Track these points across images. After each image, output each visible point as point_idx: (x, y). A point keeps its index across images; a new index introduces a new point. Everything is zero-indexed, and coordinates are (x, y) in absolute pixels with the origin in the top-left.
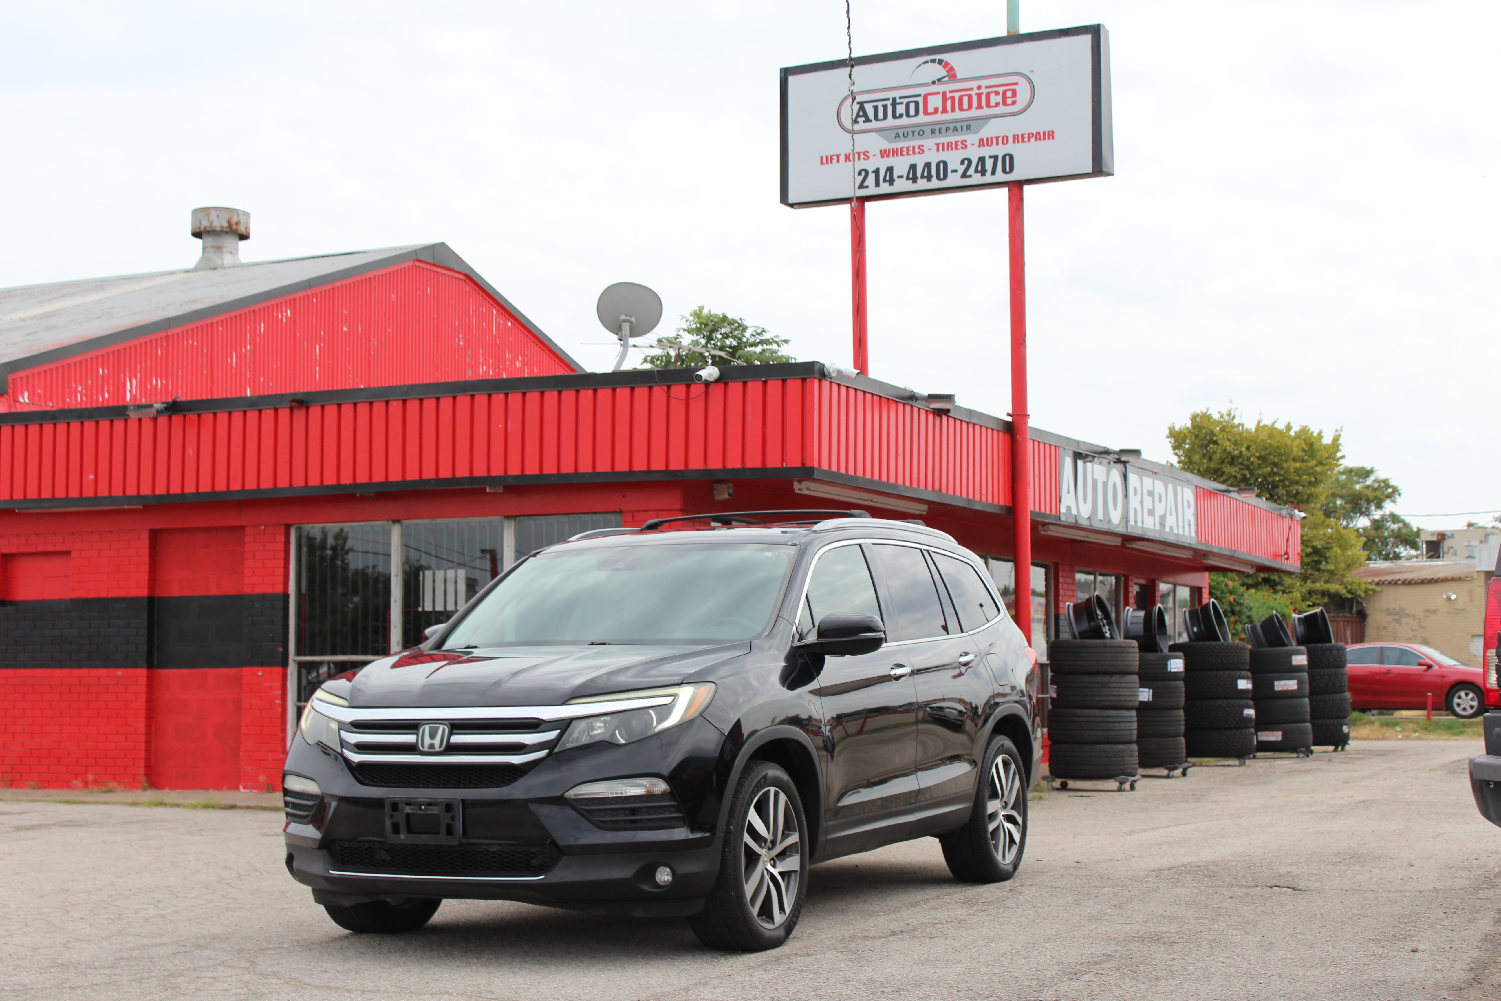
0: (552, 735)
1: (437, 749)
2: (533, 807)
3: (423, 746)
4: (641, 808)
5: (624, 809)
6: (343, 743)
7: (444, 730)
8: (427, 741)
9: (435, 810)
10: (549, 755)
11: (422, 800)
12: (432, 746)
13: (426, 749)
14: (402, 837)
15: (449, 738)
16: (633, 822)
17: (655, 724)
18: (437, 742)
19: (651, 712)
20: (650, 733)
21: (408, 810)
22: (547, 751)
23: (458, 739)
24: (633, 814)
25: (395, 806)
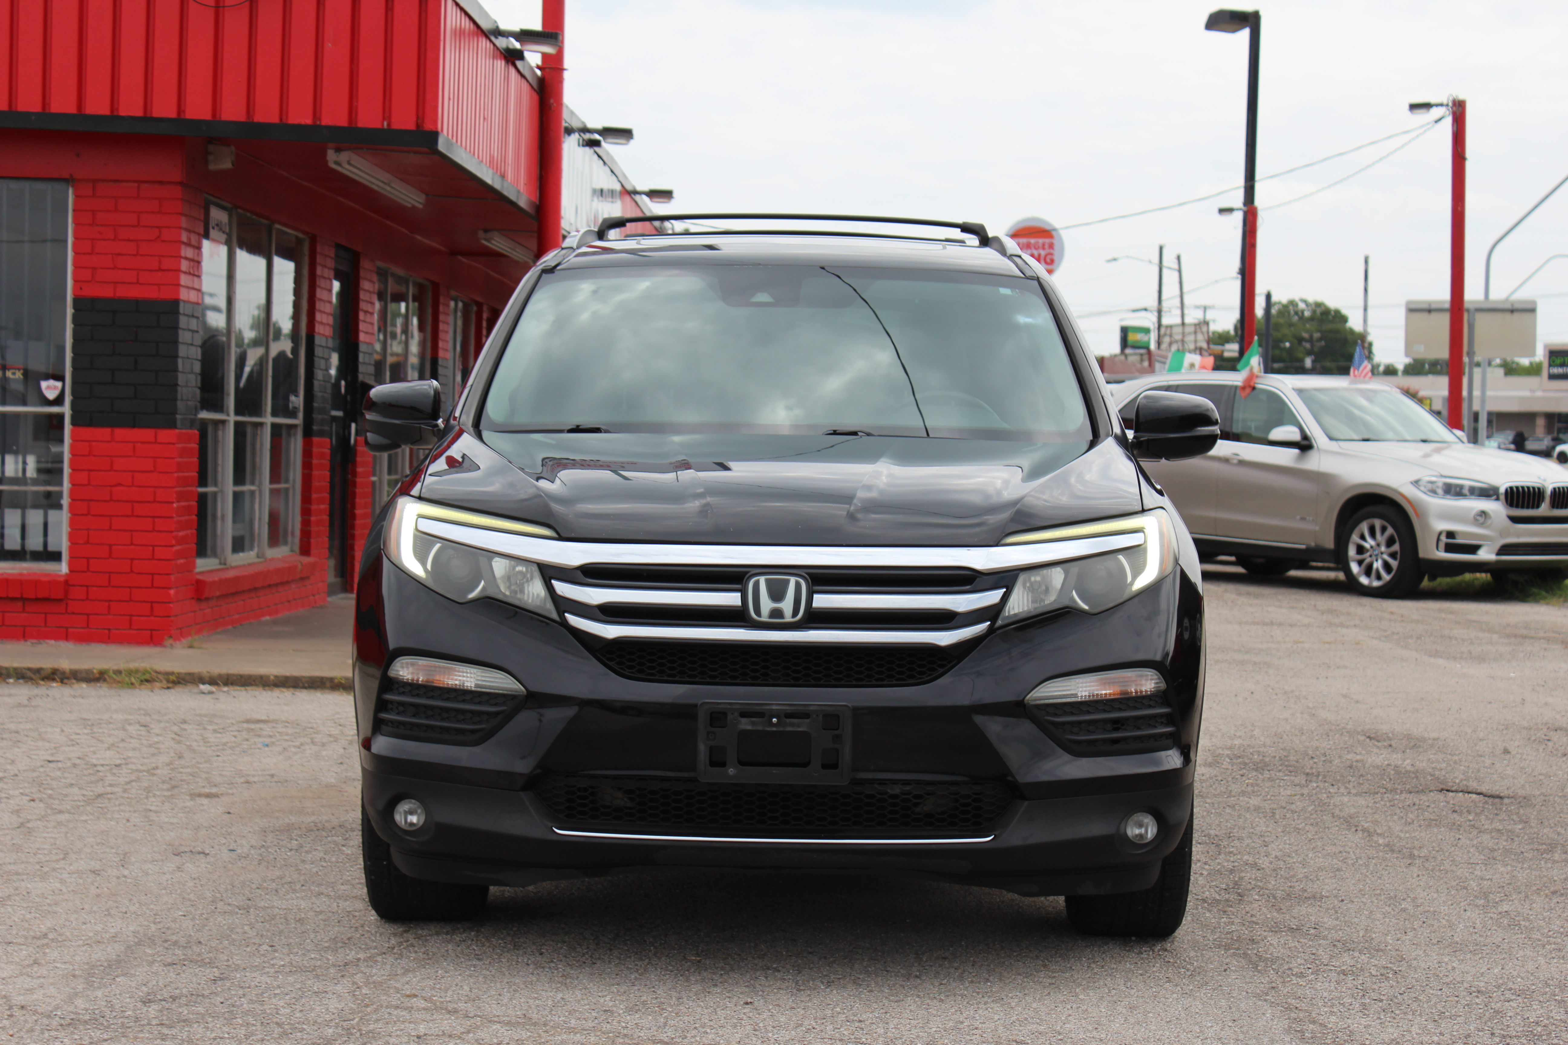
0: (993, 597)
1: (788, 618)
2: (979, 719)
3: (758, 611)
4: (1127, 719)
5: (1105, 721)
6: (563, 605)
7: (798, 586)
8: (767, 604)
9: (803, 726)
10: (991, 630)
11: (774, 707)
12: (777, 613)
13: (765, 618)
14: (731, 771)
15: (810, 600)
16: (1116, 741)
17: (1129, 579)
18: (787, 605)
19: (1121, 557)
20: (1126, 596)
21: (745, 724)
22: (989, 623)
23: (823, 601)
24: (1116, 729)
25: (718, 717)
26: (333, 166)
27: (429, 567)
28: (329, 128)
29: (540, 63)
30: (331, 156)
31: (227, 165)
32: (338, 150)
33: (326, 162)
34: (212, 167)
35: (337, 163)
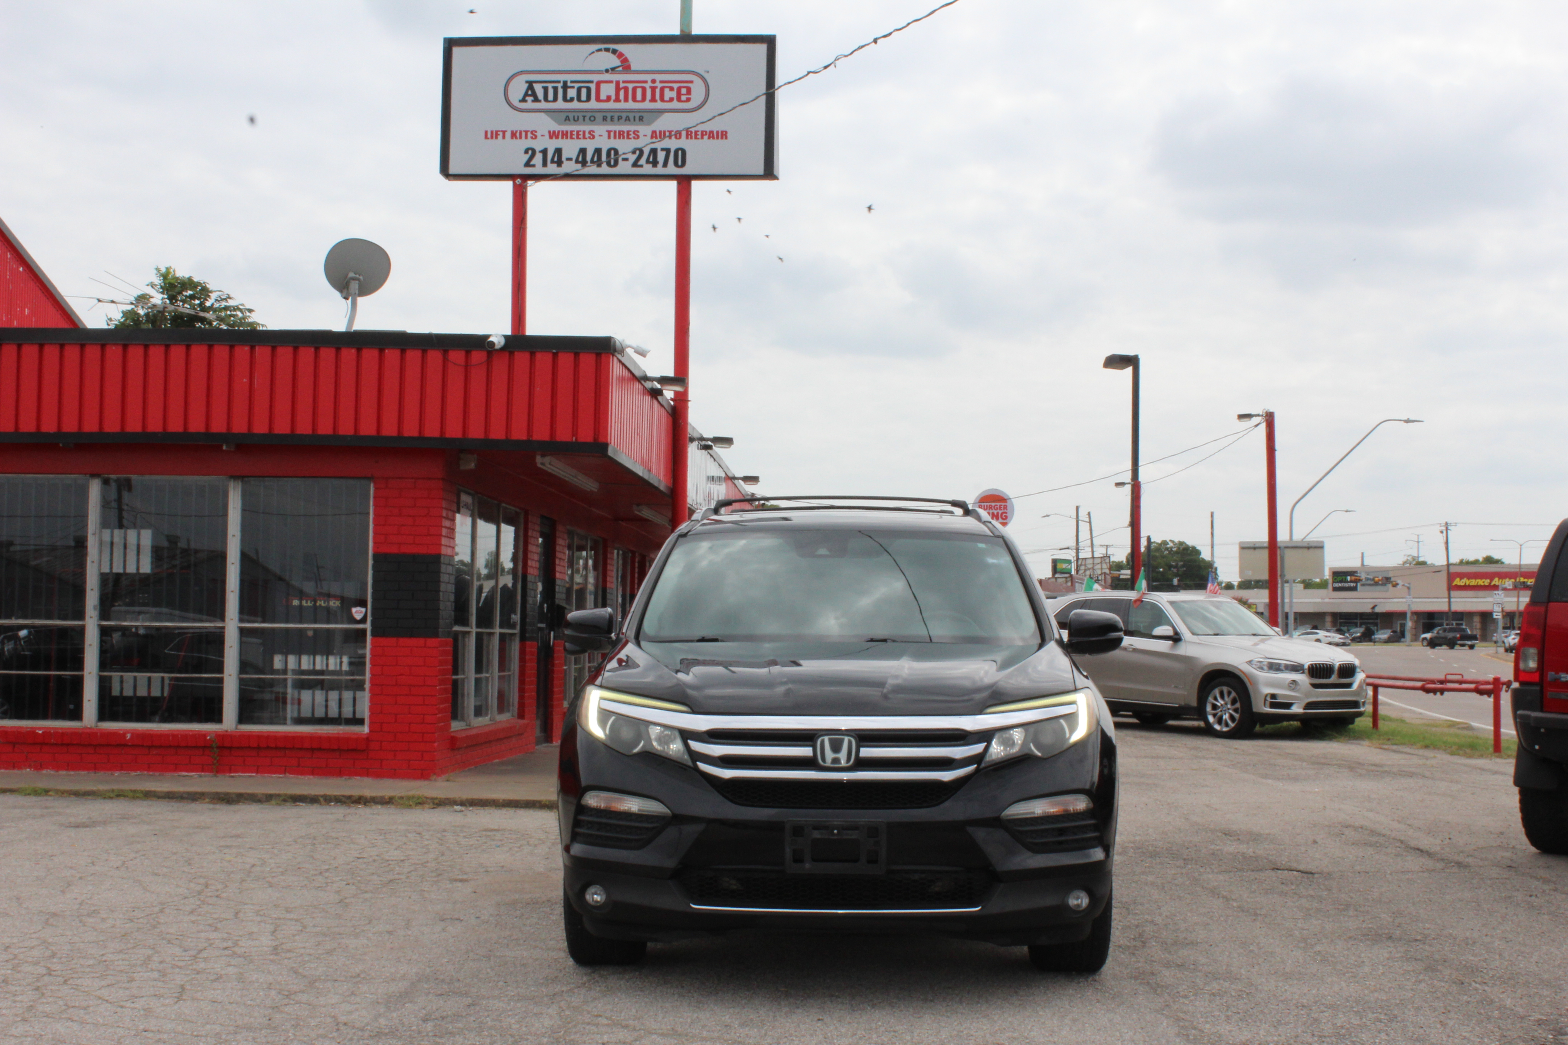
0: (978, 748)
1: (843, 763)
2: (970, 829)
3: (824, 759)
4: (1068, 828)
5: (1053, 829)
6: (696, 756)
7: (850, 743)
8: (829, 755)
9: (853, 835)
10: (977, 771)
11: (836, 823)
12: (836, 760)
13: (828, 763)
14: (807, 865)
15: (858, 752)
16: (1060, 843)
17: (1068, 735)
18: (843, 756)
19: (1062, 721)
20: (1065, 747)
21: (816, 835)
22: (975, 766)
23: (867, 752)
24: (1061, 835)
25: (798, 830)
26: (539, 466)
27: (607, 732)
28: (538, 442)
29: (673, 397)
30: (539, 459)
31: (472, 466)
32: (543, 456)
33: (536, 463)
34: (462, 468)
35: (543, 464)
